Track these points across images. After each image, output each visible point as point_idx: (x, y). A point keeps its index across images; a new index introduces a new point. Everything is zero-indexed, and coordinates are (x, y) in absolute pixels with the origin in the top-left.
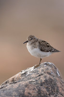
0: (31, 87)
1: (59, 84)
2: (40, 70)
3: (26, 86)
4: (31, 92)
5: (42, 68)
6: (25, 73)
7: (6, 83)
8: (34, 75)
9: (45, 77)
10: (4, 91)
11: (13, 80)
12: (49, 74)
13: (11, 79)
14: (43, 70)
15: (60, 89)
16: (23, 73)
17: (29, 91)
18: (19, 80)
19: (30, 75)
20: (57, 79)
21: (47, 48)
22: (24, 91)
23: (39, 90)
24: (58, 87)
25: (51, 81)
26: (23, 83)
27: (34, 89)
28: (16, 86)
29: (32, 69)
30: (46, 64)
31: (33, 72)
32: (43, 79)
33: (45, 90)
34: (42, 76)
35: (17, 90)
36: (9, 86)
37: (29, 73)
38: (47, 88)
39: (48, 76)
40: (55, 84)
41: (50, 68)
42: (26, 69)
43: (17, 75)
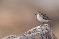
0: (38, 36)
1: (52, 35)
2: (43, 28)
3: (36, 35)
4: (38, 38)
5: (44, 27)
6: (35, 29)
7: (26, 33)
8: (40, 30)
9: (45, 31)
10: (25, 37)
11: (29, 32)
12: (47, 30)
13: (28, 31)
14: (44, 28)
17: (37, 38)
19: (38, 30)
20: (51, 33)
22: (35, 38)
23: (42, 38)
24: (51, 37)
25: (48, 33)
26: (35, 34)
27: (40, 37)
28: (31, 35)
29: (39, 27)
31: (39, 29)
32: (44, 32)
34: (44, 31)
35: (31, 37)
36: (27, 35)
37: (37, 29)
38: (46, 37)
39: (47, 31)
40: (50, 35)
41: (48, 27)
43: (31, 30)
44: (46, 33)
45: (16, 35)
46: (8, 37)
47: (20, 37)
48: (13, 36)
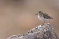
0: (40, 35)
2: (44, 27)
3: (38, 34)
5: (45, 26)
6: (37, 28)
7: (29, 32)
8: (41, 29)
9: (46, 30)
10: (27, 36)
11: (32, 31)
12: (48, 28)
14: (45, 27)
15: (53, 35)
16: (36, 28)
18: (35, 31)
20: (52, 31)
21: (47, 17)
22: (37, 36)
23: (44, 36)
24: (52, 34)
25: (49, 31)
26: (36, 32)
28: (33, 34)
29: (40, 26)
30: (47, 24)
31: (41, 27)
33: (46, 36)
34: (45, 29)
35: (33, 36)
36: (30, 34)
37: (39, 28)
38: (47, 35)
40: (51, 33)
41: (48, 26)
42: (37, 26)
43: (34, 29)
44: (47, 32)
45: (19, 35)
46: (11, 37)
47: (23, 36)
48: (16, 35)
